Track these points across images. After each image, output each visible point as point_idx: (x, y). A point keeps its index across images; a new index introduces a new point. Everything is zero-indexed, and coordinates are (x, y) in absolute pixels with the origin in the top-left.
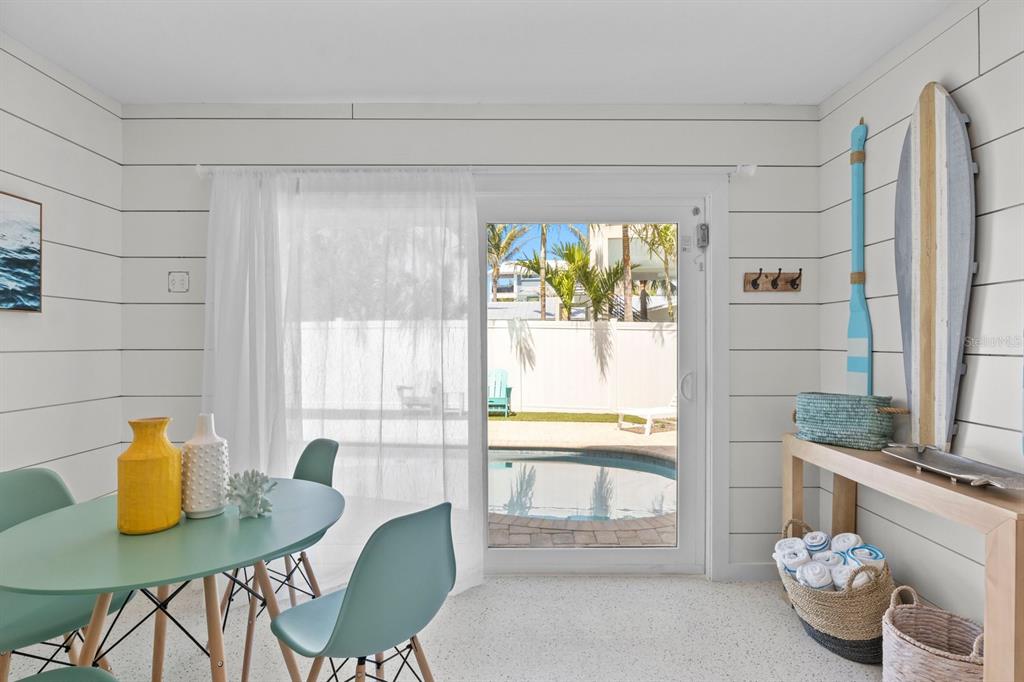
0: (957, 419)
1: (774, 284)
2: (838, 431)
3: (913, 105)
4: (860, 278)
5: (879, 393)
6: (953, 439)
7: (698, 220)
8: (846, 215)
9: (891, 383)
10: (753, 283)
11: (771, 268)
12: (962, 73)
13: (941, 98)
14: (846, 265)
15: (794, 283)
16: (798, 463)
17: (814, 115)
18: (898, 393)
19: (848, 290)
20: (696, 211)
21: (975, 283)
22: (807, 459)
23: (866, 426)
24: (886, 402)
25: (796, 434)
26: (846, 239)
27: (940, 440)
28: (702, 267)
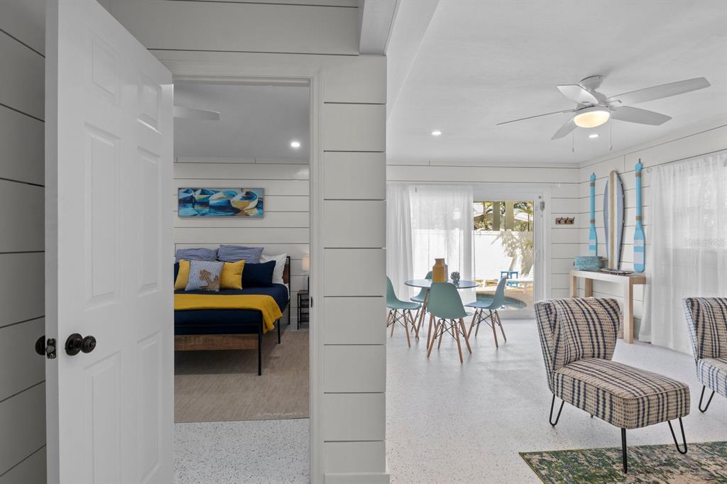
0: (620, 261)
1: (566, 222)
2: (588, 267)
3: (609, 175)
4: (593, 221)
5: (599, 255)
6: (619, 267)
7: (541, 200)
8: (589, 201)
9: (603, 253)
10: (559, 222)
11: (565, 217)
12: (621, 171)
13: (615, 176)
14: (589, 217)
15: (572, 222)
16: (575, 277)
17: (577, 166)
18: (604, 256)
19: (590, 225)
20: (540, 197)
21: (623, 226)
22: (578, 276)
23: (596, 264)
24: (601, 258)
25: (575, 269)
26: (589, 209)
27: (615, 266)
28: (542, 216)
